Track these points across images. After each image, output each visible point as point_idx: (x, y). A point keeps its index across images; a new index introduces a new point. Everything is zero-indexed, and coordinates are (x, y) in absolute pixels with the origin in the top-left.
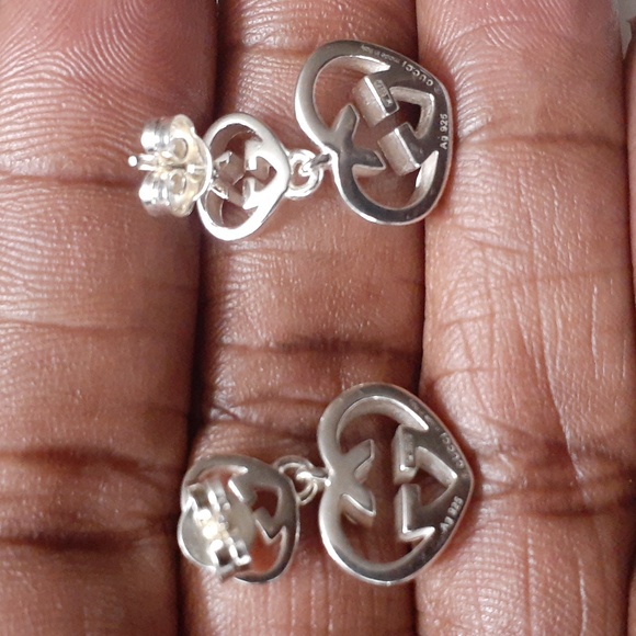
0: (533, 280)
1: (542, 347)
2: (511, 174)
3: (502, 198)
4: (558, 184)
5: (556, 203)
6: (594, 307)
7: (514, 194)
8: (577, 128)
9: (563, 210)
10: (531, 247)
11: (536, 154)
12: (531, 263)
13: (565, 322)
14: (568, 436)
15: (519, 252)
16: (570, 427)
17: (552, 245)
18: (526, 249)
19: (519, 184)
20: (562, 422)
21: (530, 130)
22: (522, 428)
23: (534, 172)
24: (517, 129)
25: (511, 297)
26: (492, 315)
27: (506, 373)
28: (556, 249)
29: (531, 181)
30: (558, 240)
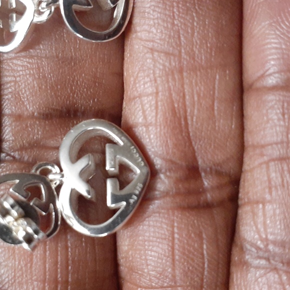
0: (181, 71)
1: (186, 111)
3: (164, 21)
4: (197, 12)
5: (195, 24)
7: (171, 18)
9: (200, 29)
10: (180, 52)
12: (180, 62)
13: (199, 96)
14: (200, 163)
15: (172, 54)
16: (201, 158)
17: (192, 50)
18: (176, 52)
19: (173, 12)
20: (197, 154)
22: (174, 159)
23: (183, 5)
25: (168, 82)
26: (157, 93)
27: (164, 127)
28: (194, 54)
29: (181, 10)
30: (196, 47)
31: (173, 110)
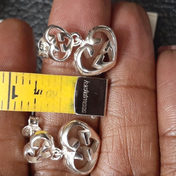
0: (125, 126)
1: (127, 147)
2: (120, 96)
3: (117, 102)
4: (132, 99)
5: (132, 105)
6: (142, 135)
7: (120, 101)
8: (138, 84)
9: (134, 107)
11: (126, 91)
12: (124, 121)
13: (133, 139)
14: (134, 174)
15: (121, 118)
16: (135, 171)
17: (130, 117)
18: (123, 117)
19: (121, 99)
20: (132, 169)
21: (125, 84)
22: (120, 171)
23: (126, 96)
24: (122, 84)
25: (119, 131)
26: (113, 136)
27: (116, 154)
28: (131, 118)
29: (125, 98)
30: (132, 115)
31: (121, 145)
